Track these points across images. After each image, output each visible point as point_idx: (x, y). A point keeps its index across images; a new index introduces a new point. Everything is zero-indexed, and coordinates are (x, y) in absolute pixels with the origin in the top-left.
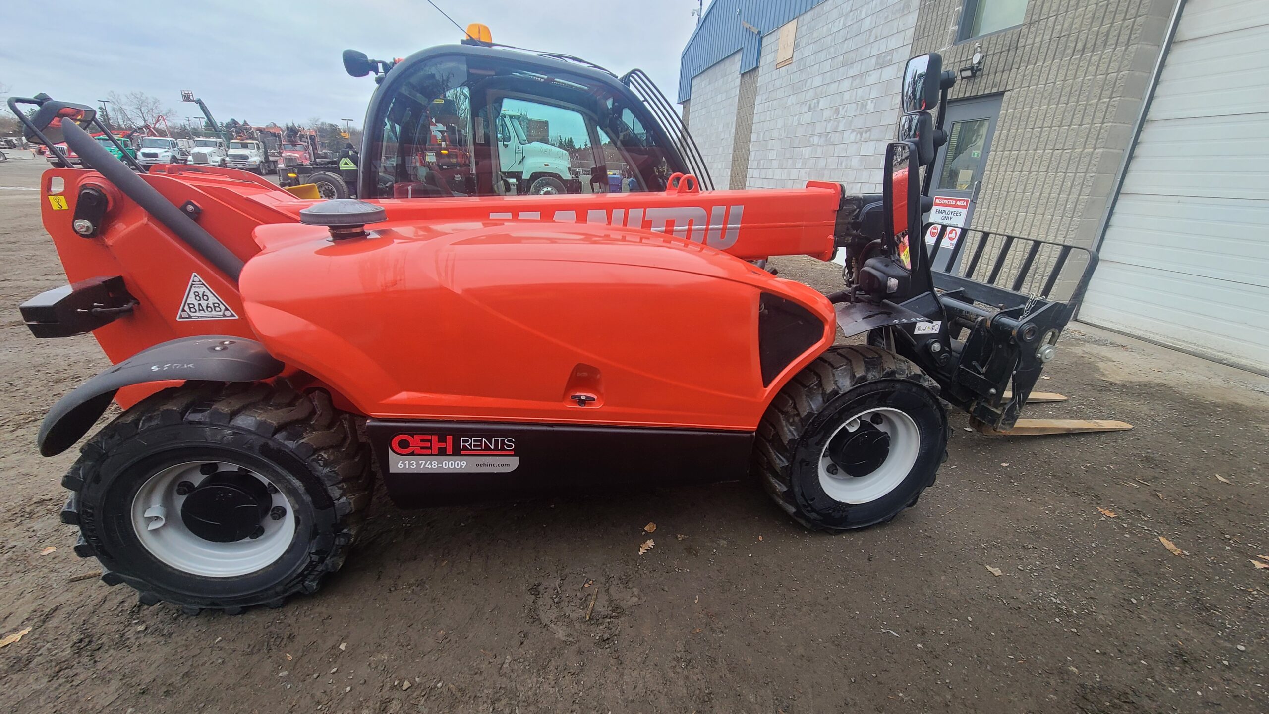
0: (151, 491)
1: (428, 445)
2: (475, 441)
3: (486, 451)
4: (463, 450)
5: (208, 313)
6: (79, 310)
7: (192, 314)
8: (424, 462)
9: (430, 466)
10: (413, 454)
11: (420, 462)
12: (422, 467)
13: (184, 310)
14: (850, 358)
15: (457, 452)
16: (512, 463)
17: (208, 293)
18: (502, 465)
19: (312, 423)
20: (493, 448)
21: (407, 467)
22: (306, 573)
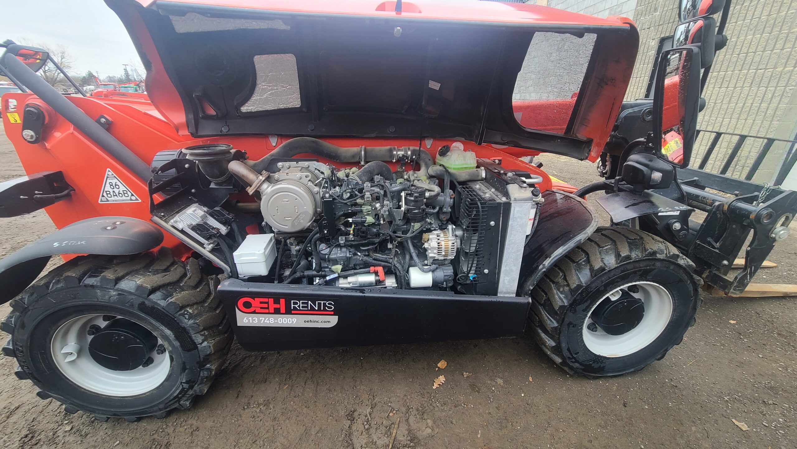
0: (66, 333)
1: (266, 305)
2: (303, 303)
3: (312, 311)
4: (293, 310)
5: (119, 198)
6: (21, 197)
7: (109, 199)
8: (263, 319)
9: (268, 322)
10: (254, 312)
11: (261, 319)
12: (262, 322)
13: (103, 196)
14: (614, 239)
15: (289, 311)
16: (332, 321)
17: (118, 183)
18: (325, 322)
19: (181, 285)
20: (317, 309)
21: (251, 322)
22: (180, 396)
